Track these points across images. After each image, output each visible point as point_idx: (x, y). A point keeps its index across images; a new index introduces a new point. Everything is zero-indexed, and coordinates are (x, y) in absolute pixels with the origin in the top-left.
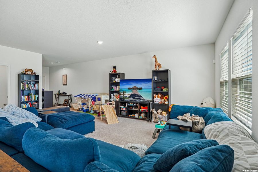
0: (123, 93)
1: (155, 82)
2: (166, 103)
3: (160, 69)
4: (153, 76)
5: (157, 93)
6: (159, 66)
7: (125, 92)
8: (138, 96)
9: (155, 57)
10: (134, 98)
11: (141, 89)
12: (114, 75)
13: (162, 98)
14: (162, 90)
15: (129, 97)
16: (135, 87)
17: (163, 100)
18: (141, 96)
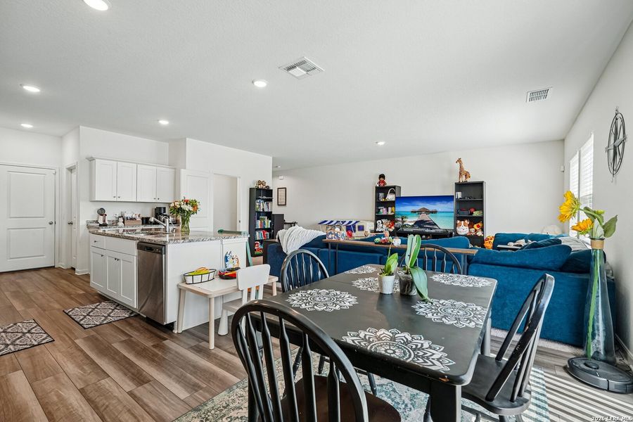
0: (402, 219)
1: (459, 202)
2: (480, 234)
3: (469, 180)
4: (457, 190)
5: (462, 219)
6: (467, 175)
8: (430, 224)
9: (459, 161)
10: (421, 227)
11: (435, 212)
12: (382, 189)
13: (471, 226)
14: (472, 213)
15: (413, 226)
16: (424, 209)
17: (472, 230)
18: (435, 224)
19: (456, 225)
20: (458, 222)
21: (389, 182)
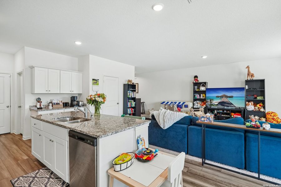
0: (211, 101)
1: (247, 91)
2: (262, 110)
4: (246, 85)
5: (249, 101)
6: (252, 76)
7: (213, 100)
8: (228, 104)
9: (248, 67)
10: (224, 106)
11: (232, 97)
12: (197, 84)
13: (255, 105)
14: (256, 98)
15: (217, 105)
16: (224, 95)
17: (257, 108)
18: (232, 104)
19: (246, 105)
20: (247, 103)
21: (200, 80)
